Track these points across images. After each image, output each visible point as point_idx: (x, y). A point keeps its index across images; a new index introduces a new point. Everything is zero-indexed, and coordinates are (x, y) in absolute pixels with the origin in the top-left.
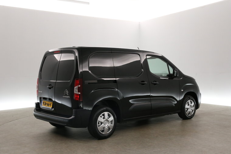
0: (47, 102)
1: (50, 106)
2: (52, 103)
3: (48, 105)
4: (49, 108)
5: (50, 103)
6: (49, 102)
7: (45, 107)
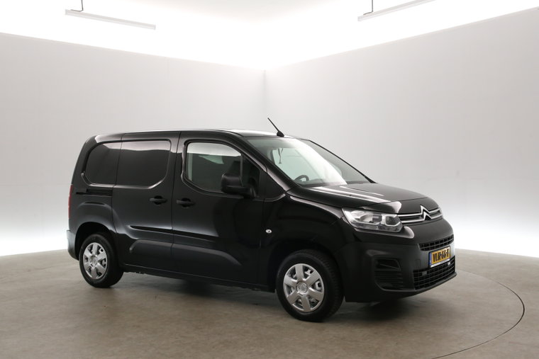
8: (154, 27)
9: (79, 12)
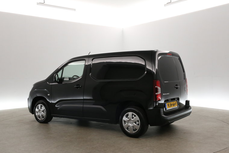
0: (172, 103)
1: (175, 106)
2: (176, 102)
3: (174, 105)
4: (175, 107)
5: (175, 102)
6: (173, 102)
7: (172, 108)
8: (75, 10)
9: (43, 4)
